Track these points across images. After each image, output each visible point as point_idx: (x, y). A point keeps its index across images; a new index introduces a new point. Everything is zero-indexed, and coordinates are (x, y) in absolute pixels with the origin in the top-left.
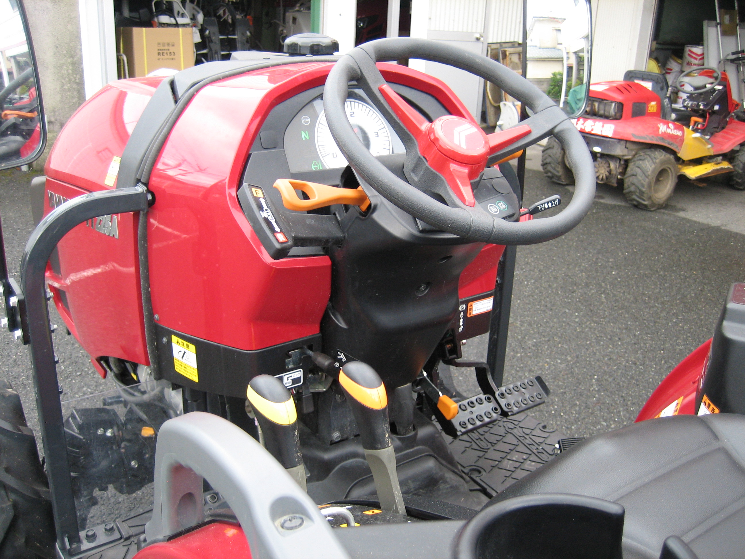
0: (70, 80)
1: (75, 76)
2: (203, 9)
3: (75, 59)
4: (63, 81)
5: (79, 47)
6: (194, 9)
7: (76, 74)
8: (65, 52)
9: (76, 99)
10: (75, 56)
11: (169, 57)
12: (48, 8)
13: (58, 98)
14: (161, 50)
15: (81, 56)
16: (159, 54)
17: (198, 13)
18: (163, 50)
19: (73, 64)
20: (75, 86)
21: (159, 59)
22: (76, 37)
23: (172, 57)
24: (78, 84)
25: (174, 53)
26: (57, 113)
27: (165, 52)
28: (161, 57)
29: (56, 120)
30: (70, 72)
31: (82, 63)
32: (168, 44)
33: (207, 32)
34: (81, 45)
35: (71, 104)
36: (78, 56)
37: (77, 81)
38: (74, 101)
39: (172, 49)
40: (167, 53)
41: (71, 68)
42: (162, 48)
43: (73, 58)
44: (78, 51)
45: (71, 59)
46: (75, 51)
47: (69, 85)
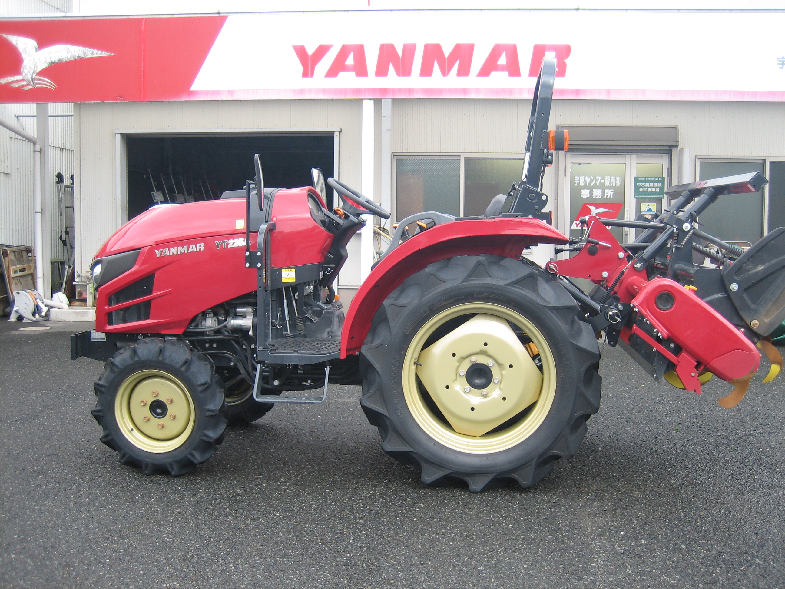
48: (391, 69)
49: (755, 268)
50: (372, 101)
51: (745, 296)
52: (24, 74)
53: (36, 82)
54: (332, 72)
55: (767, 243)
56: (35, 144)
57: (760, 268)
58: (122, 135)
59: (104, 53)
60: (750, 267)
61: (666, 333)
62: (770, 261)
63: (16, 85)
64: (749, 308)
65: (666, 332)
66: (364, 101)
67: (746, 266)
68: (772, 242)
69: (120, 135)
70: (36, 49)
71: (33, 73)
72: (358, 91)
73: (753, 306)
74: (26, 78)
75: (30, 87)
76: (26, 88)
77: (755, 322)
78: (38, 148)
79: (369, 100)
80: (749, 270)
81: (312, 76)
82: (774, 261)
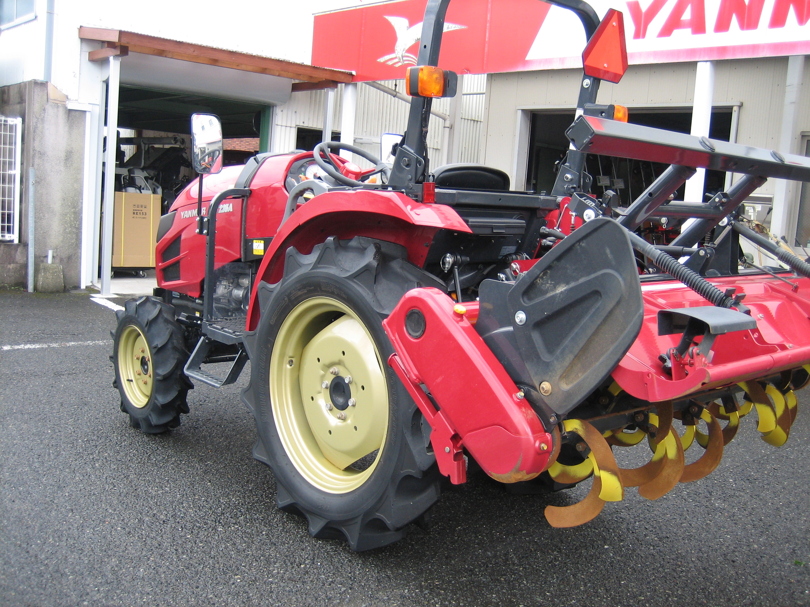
0: (71, 226)
1: (75, 222)
2: (161, 185)
3: (77, 210)
4: (66, 226)
5: (81, 201)
6: (153, 184)
7: (76, 221)
8: (70, 204)
9: (75, 240)
10: (77, 207)
11: (141, 216)
12: (61, 171)
13: (61, 238)
14: (135, 210)
15: (82, 208)
16: (134, 213)
17: (158, 187)
18: (137, 210)
19: (75, 213)
20: (74, 230)
21: (133, 217)
22: (80, 193)
23: (144, 216)
24: (77, 228)
25: (146, 213)
26: (59, 250)
27: (139, 212)
28: (135, 216)
29: (57, 255)
30: (72, 219)
31: (82, 213)
32: (142, 206)
33: (166, 203)
34: (82, 199)
35: (70, 244)
36: (79, 208)
37: (77, 226)
38: (73, 241)
39: (144, 210)
40: (140, 213)
41: (73, 216)
42: (137, 209)
43: (75, 209)
44: (80, 204)
45: (74, 210)
46: (77, 204)
47: (70, 229)
48: (734, 21)
49: (555, 288)
50: (709, 63)
51: (536, 336)
52: (396, 53)
53: (404, 59)
54: (666, 31)
55: (573, 245)
56: (445, 120)
57: (561, 289)
58: (523, 111)
59: (457, 26)
60: (548, 285)
61: (415, 375)
62: (578, 280)
63: (390, 63)
64: (539, 358)
65: (416, 373)
66: (699, 64)
67: (542, 284)
68: (583, 244)
69: (521, 111)
70: (407, 27)
71: (403, 50)
72: (693, 52)
73: (546, 357)
74: (398, 56)
75: (400, 64)
76: (397, 65)
77: (546, 385)
78: (448, 124)
79: (705, 63)
80: (546, 292)
81: (644, 36)
82: (582, 280)
